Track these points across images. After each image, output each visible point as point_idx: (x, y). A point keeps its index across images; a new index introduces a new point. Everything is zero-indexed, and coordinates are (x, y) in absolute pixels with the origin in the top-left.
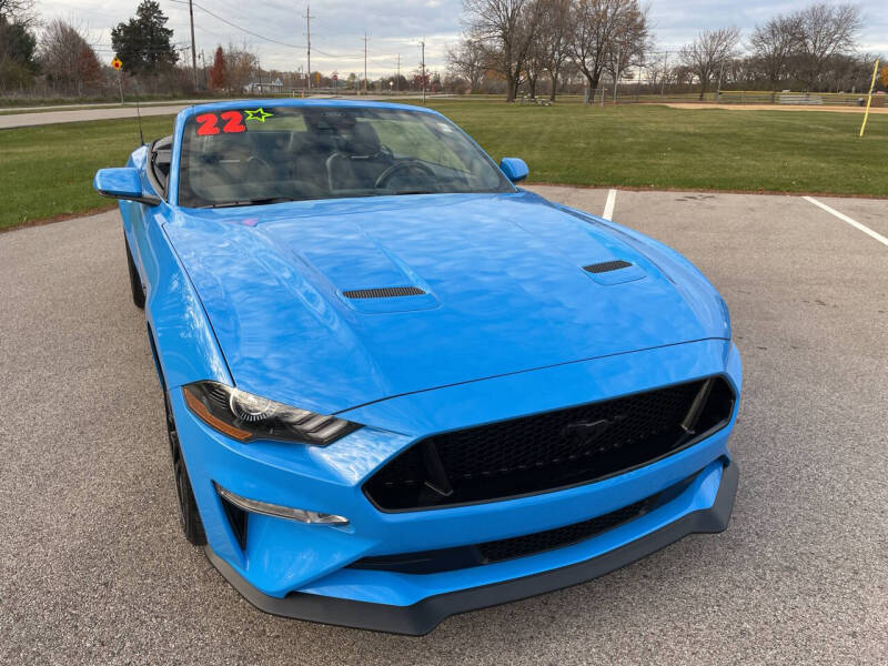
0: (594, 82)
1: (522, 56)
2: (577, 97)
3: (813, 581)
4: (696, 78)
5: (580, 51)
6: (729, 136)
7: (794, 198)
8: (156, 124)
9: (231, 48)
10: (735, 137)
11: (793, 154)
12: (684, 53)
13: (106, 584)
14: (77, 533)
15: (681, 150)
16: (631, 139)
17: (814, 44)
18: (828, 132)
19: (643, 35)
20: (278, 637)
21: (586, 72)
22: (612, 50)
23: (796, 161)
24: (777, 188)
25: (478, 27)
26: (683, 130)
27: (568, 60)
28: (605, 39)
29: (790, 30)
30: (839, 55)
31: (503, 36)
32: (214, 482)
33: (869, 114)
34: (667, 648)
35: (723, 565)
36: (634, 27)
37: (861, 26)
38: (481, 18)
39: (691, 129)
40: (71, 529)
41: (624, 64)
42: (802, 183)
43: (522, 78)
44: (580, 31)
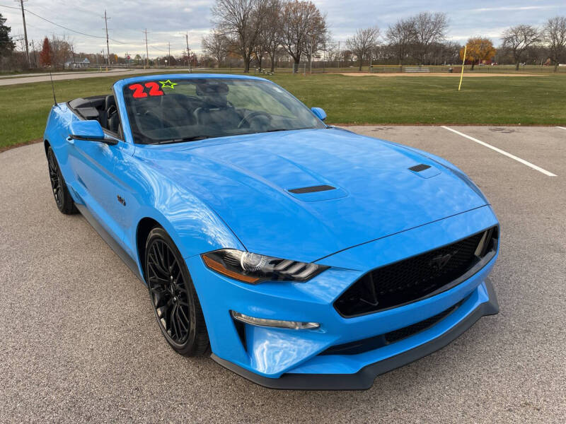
0: (297, 60)
1: (252, 43)
2: (287, 70)
3: (541, 336)
4: (356, 57)
5: (287, 41)
6: (386, 92)
7: (436, 127)
8: (8, 91)
9: (54, 38)
10: (389, 92)
11: (426, 102)
12: (348, 42)
13: (137, 389)
14: (100, 360)
15: (362, 101)
16: (331, 95)
17: (422, 36)
18: (441, 89)
19: (324, 31)
20: (263, 405)
21: (292, 54)
22: (306, 40)
23: (429, 106)
24: (426, 122)
25: (222, 25)
26: (358, 89)
27: (280, 46)
28: (301, 34)
29: (407, 28)
30: (436, 43)
31: (240, 31)
32: (230, 311)
33: (463, 78)
34: (485, 381)
35: (493, 333)
36: (317, 26)
37: (448, 26)
38: (224, 20)
39: (364, 89)
40: (95, 358)
41: (314, 49)
42: (440, 119)
43: (252, 58)
44: (286, 29)
